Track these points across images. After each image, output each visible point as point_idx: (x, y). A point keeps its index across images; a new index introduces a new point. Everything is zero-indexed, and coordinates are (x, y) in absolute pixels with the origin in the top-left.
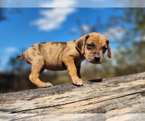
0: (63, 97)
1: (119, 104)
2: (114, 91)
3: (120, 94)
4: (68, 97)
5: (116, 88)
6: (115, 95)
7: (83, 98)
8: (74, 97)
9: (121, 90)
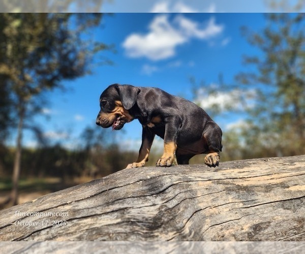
0: (244, 172)
1: (300, 181)
2: (292, 170)
3: (299, 172)
4: (249, 172)
5: (293, 167)
6: (294, 173)
7: (264, 173)
8: (255, 172)
9: (298, 169)
